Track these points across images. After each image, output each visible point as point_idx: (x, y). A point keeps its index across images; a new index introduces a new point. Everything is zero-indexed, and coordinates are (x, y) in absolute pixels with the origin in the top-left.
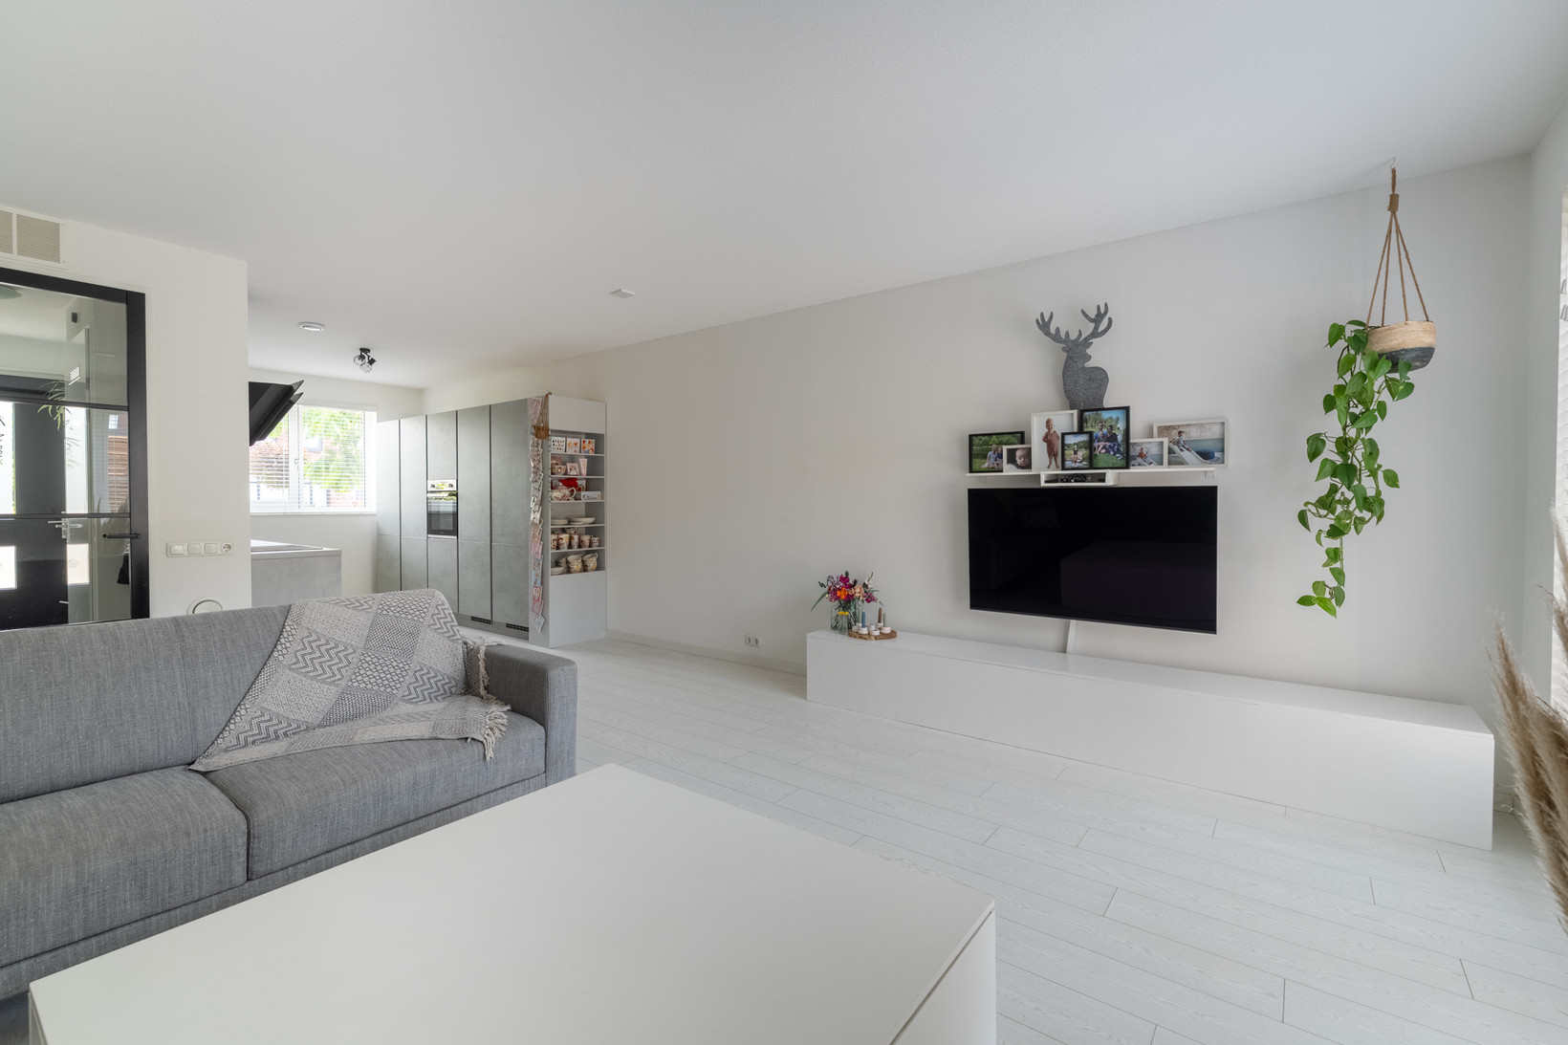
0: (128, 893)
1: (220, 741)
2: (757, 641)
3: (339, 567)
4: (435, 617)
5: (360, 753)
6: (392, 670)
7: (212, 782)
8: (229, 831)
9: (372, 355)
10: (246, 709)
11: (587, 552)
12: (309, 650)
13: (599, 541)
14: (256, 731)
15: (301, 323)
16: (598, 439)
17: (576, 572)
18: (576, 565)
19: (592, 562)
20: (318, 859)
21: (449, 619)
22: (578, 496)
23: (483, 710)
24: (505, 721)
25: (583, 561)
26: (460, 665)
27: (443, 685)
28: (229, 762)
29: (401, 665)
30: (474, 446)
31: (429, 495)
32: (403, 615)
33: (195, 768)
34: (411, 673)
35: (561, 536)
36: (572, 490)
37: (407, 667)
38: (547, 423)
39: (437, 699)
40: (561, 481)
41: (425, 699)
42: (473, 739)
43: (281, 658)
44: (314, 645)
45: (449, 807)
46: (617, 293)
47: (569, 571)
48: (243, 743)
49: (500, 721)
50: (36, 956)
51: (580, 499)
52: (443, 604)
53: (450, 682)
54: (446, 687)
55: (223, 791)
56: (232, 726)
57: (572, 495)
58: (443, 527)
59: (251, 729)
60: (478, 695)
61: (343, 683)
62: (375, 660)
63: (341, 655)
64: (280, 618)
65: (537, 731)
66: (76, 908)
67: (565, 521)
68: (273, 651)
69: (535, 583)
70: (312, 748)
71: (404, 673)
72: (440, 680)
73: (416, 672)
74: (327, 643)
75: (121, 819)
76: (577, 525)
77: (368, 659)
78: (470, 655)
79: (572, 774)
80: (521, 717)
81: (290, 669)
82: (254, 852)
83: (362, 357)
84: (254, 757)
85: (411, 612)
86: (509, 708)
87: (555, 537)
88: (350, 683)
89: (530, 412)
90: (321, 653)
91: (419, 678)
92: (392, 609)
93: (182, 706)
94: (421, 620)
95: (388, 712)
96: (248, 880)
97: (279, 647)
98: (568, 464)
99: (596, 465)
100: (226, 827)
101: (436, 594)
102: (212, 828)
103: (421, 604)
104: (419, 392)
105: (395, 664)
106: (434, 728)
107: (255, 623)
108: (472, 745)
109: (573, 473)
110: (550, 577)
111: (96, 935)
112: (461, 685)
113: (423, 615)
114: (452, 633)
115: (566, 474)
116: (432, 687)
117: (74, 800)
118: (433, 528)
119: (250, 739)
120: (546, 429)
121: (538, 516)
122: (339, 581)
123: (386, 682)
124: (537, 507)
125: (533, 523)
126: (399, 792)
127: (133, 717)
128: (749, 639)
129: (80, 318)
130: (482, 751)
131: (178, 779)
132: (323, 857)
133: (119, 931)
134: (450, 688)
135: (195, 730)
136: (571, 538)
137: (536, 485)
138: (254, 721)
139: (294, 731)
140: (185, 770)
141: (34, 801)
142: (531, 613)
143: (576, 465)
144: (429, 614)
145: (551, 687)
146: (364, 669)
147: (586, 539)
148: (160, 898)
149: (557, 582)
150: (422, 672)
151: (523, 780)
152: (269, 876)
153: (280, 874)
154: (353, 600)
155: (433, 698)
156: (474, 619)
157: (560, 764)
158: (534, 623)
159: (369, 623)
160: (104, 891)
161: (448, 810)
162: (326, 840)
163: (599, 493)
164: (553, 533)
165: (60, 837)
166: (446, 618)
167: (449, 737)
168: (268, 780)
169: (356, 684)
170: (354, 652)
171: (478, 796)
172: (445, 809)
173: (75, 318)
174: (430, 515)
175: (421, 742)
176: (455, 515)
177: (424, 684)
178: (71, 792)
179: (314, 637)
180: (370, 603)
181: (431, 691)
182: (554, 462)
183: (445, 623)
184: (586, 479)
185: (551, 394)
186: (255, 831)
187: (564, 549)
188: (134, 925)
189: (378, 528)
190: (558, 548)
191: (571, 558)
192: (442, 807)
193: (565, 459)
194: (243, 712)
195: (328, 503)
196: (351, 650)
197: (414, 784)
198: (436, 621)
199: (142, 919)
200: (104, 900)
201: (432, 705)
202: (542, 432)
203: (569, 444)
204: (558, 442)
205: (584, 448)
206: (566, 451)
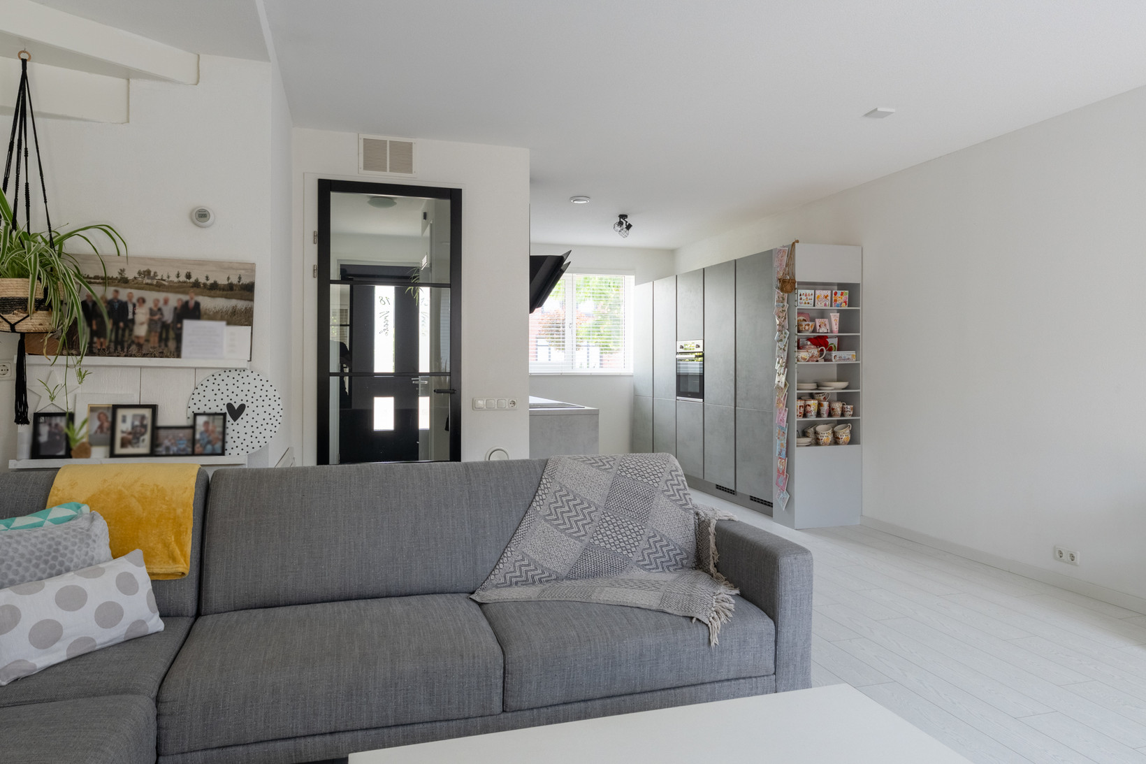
0: (422, 697)
1: (492, 577)
2: (1072, 557)
3: (596, 425)
4: (669, 483)
5: (595, 612)
6: (628, 533)
7: (484, 614)
8: (490, 662)
9: (629, 220)
10: (511, 551)
11: (839, 422)
12: (560, 504)
13: (854, 409)
14: (518, 574)
15: (571, 198)
16: (852, 290)
17: (825, 444)
18: (826, 436)
19: (844, 434)
20: (557, 707)
21: (682, 487)
22: (828, 357)
23: (711, 589)
24: (732, 607)
25: (834, 433)
26: (692, 538)
27: (675, 555)
28: (497, 597)
29: (636, 529)
30: (720, 304)
31: (679, 356)
32: (640, 479)
33: (474, 598)
34: (645, 538)
35: (808, 402)
36: (822, 350)
37: (641, 532)
38: (794, 277)
39: (669, 570)
40: (809, 339)
41: (657, 568)
42: (698, 619)
43: (538, 508)
44: (564, 499)
45: (674, 688)
46: (873, 113)
47: (817, 442)
48: (508, 582)
49: (727, 605)
50: (367, 729)
51: (831, 360)
52: (677, 470)
53: (681, 554)
54: (678, 558)
55: (490, 623)
56: (501, 566)
57: (821, 355)
58: (690, 389)
59: (515, 571)
60: (707, 571)
61: (586, 539)
62: (614, 521)
63: (586, 511)
64: (539, 471)
65: (766, 624)
66: (390, 698)
67: (813, 386)
68: (532, 501)
69: (780, 454)
70: (557, 599)
71: (639, 538)
72: (672, 550)
73: (649, 538)
74: (575, 499)
75: (421, 631)
76: (827, 390)
77: (608, 519)
78: (701, 527)
79: (806, 684)
80: (750, 605)
81: (546, 520)
82: (508, 686)
83: (620, 224)
84: (514, 597)
85: (647, 475)
86: (737, 592)
87: (801, 403)
88: (592, 541)
89: (776, 264)
90: (569, 508)
91: (652, 544)
92: (630, 471)
93: (467, 542)
94: (656, 485)
95: (624, 576)
96: (503, 711)
97: (537, 498)
98: (817, 320)
99: (849, 320)
100: (488, 658)
101: (670, 460)
102: (478, 656)
103: (656, 468)
104: (671, 253)
105: (631, 527)
106: (662, 600)
107: (520, 474)
108: (697, 626)
109: (823, 331)
110: (796, 448)
111: (402, 725)
112: (692, 558)
113: (658, 480)
114: (684, 502)
115: (814, 331)
116: (664, 556)
117: (397, 606)
118: (681, 390)
119: (514, 580)
120: (793, 281)
121: (783, 379)
122: (596, 439)
123: (622, 544)
124: (783, 368)
125: (778, 387)
126: (627, 660)
127: (436, 545)
128: (1061, 553)
129: (429, 216)
130: (707, 634)
131: (461, 603)
132: (561, 708)
133: (416, 727)
134: (682, 560)
135: (476, 564)
136: (820, 405)
137: (781, 345)
138: (517, 564)
139: (547, 579)
140: (467, 598)
141: (375, 602)
142: (775, 488)
143: (826, 321)
144: (664, 479)
145: (782, 577)
146: (605, 528)
147: (838, 406)
148: (442, 708)
149: (804, 455)
150: (656, 539)
151: (750, 677)
152: (519, 713)
153: (528, 713)
154: (597, 459)
155: (665, 568)
156: (718, 487)
157: (791, 668)
158: (779, 499)
159: (609, 483)
160: (407, 690)
161: (672, 691)
162: (564, 692)
163: (853, 353)
164: (799, 398)
165: (385, 636)
166: (679, 485)
167: (675, 613)
168: (522, 622)
169: (597, 542)
170: (596, 510)
171: (703, 684)
172: (670, 689)
173: (425, 216)
174: (679, 376)
175: (649, 612)
176: (702, 377)
177: (657, 552)
178: (397, 600)
179: (564, 492)
180: (611, 463)
181: (663, 560)
182: (802, 318)
183: (678, 490)
184: (837, 336)
185: (797, 242)
186: (509, 667)
187: (812, 417)
188: (426, 725)
189: (635, 389)
190: (805, 415)
191: (820, 428)
192: (667, 686)
193: (813, 314)
194: (509, 554)
195: (601, 364)
196: (593, 508)
197: (641, 655)
198: (670, 487)
199: (431, 722)
200: (407, 698)
201: (663, 574)
202: (788, 285)
203: (818, 297)
204: (806, 295)
205: (836, 301)
206: (814, 306)
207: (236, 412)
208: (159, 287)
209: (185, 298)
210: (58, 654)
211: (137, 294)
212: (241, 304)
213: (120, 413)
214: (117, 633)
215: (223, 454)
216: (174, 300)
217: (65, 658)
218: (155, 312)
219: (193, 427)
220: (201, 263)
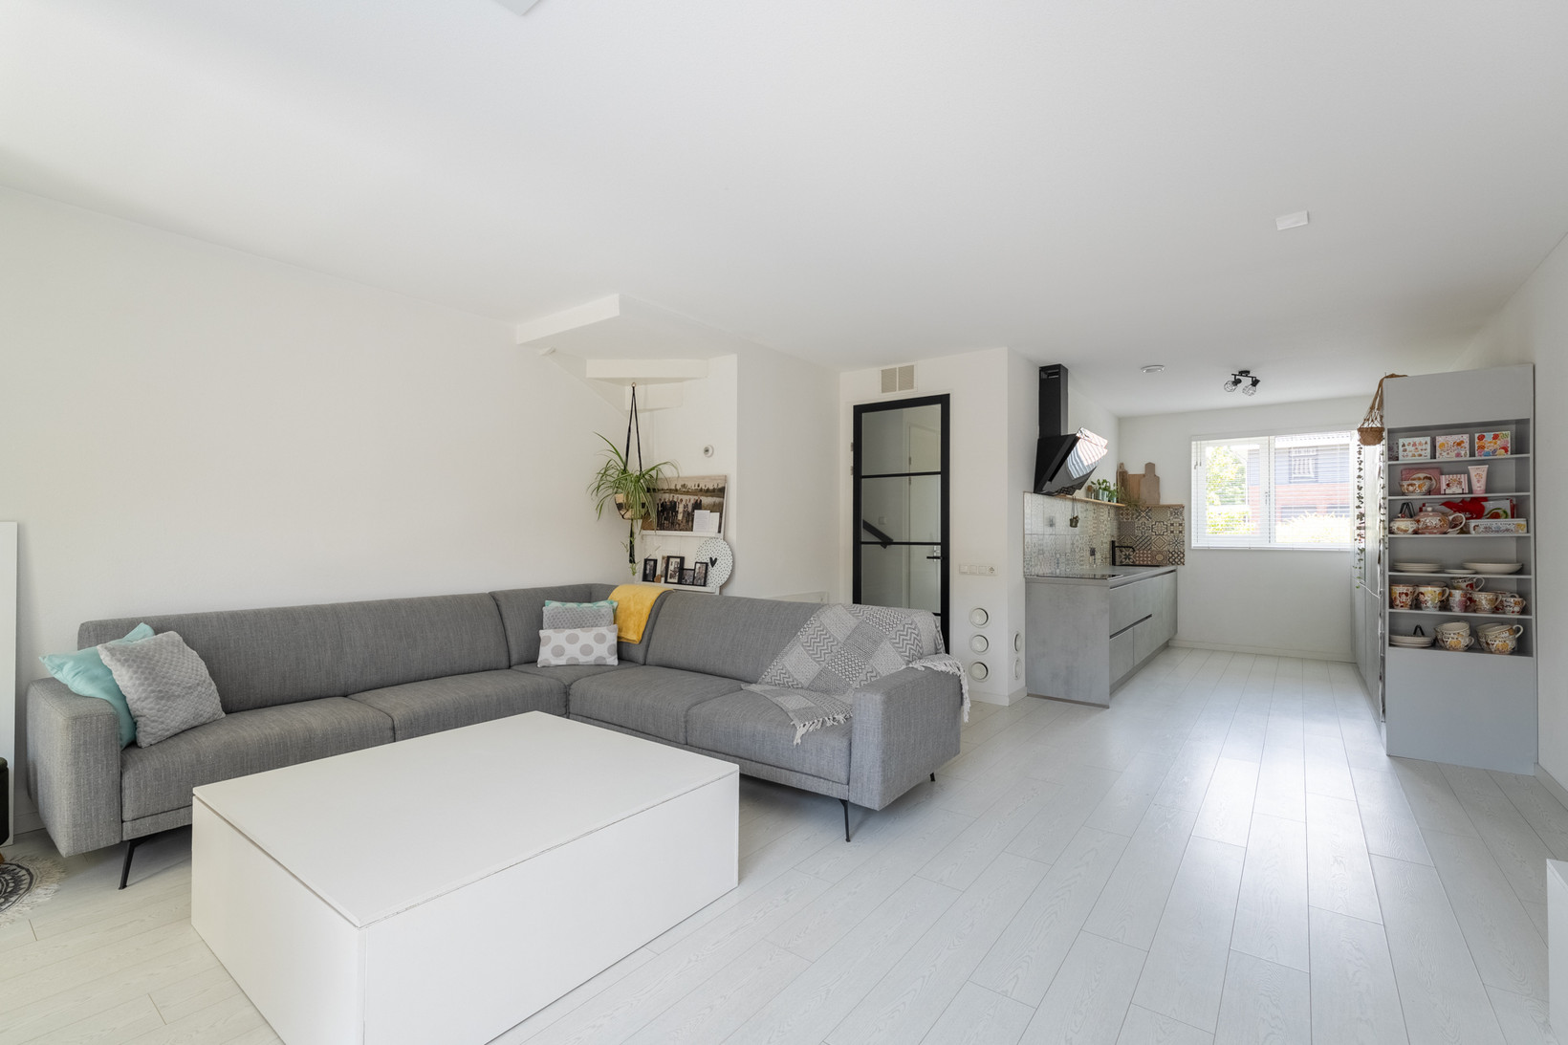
1: (762, 676)
4: (898, 633)
6: (854, 665)
8: (680, 711)
10: (777, 662)
11: (1489, 621)
12: (815, 636)
13: (1521, 605)
14: (779, 678)
16: (1518, 428)
17: (1454, 649)
18: (1458, 639)
19: (1499, 639)
22: (1471, 528)
25: (1476, 635)
29: (860, 664)
32: (878, 627)
34: (865, 672)
35: (1422, 590)
37: (864, 667)
40: (1447, 504)
42: (794, 723)
43: (800, 636)
44: (819, 633)
47: (1435, 644)
48: (772, 682)
49: (832, 722)
51: (1468, 532)
56: (769, 669)
57: (1455, 525)
59: (776, 675)
61: (824, 664)
62: (846, 654)
63: (830, 644)
67: (1432, 567)
68: (798, 631)
71: (860, 671)
73: (868, 672)
74: (826, 634)
76: (1460, 574)
77: (843, 652)
81: (802, 646)
83: (1237, 382)
85: (884, 625)
87: (1406, 589)
88: (827, 666)
90: (820, 640)
92: (873, 620)
94: (888, 633)
97: (802, 630)
98: (1442, 477)
102: (676, 707)
103: (893, 620)
105: (857, 661)
108: (791, 727)
109: (1453, 491)
110: (1389, 649)
113: (890, 629)
114: (904, 650)
115: (1433, 493)
119: (776, 682)
120: (1377, 430)
123: (847, 673)
130: (794, 734)
132: (713, 753)
133: (650, 736)
136: (1446, 594)
138: (779, 671)
139: (795, 685)
143: (1460, 477)
144: (895, 630)
145: (855, 708)
146: (838, 658)
147: (1485, 598)
149: (1407, 660)
151: (828, 780)
152: (692, 747)
153: (696, 749)
159: (854, 625)
163: (1521, 522)
164: (1399, 583)
166: (905, 635)
167: (791, 716)
169: (831, 668)
170: (837, 644)
171: (794, 771)
172: (774, 766)
175: (781, 712)
178: (710, 677)
179: (821, 628)
183: (903, 640)
185: (1392, 379)
186: (687, 717)
187: (1430, 610)
188: (653, 737)
190: (1412, 606)
191: (1445, 627)
192: (771, 763)
194: (775, 663)
198: (898, 636)
202: (1370, 434)
203: (1442, 445)
204: (1414, 445)
205: (1482, 447)
206: (1433, 456)
207: (713, 562)
208: (687, 493)
209: (696, 498)
210: (562, 661)
211: (680, 497)
212: (717, 500)
213: (671, 560)
214: (590, 659)
215: (704, 585)
216: (693, 499)
217: (564, 663)
218: (686, 506)
219: (694, 570)
220: (703, 478)
